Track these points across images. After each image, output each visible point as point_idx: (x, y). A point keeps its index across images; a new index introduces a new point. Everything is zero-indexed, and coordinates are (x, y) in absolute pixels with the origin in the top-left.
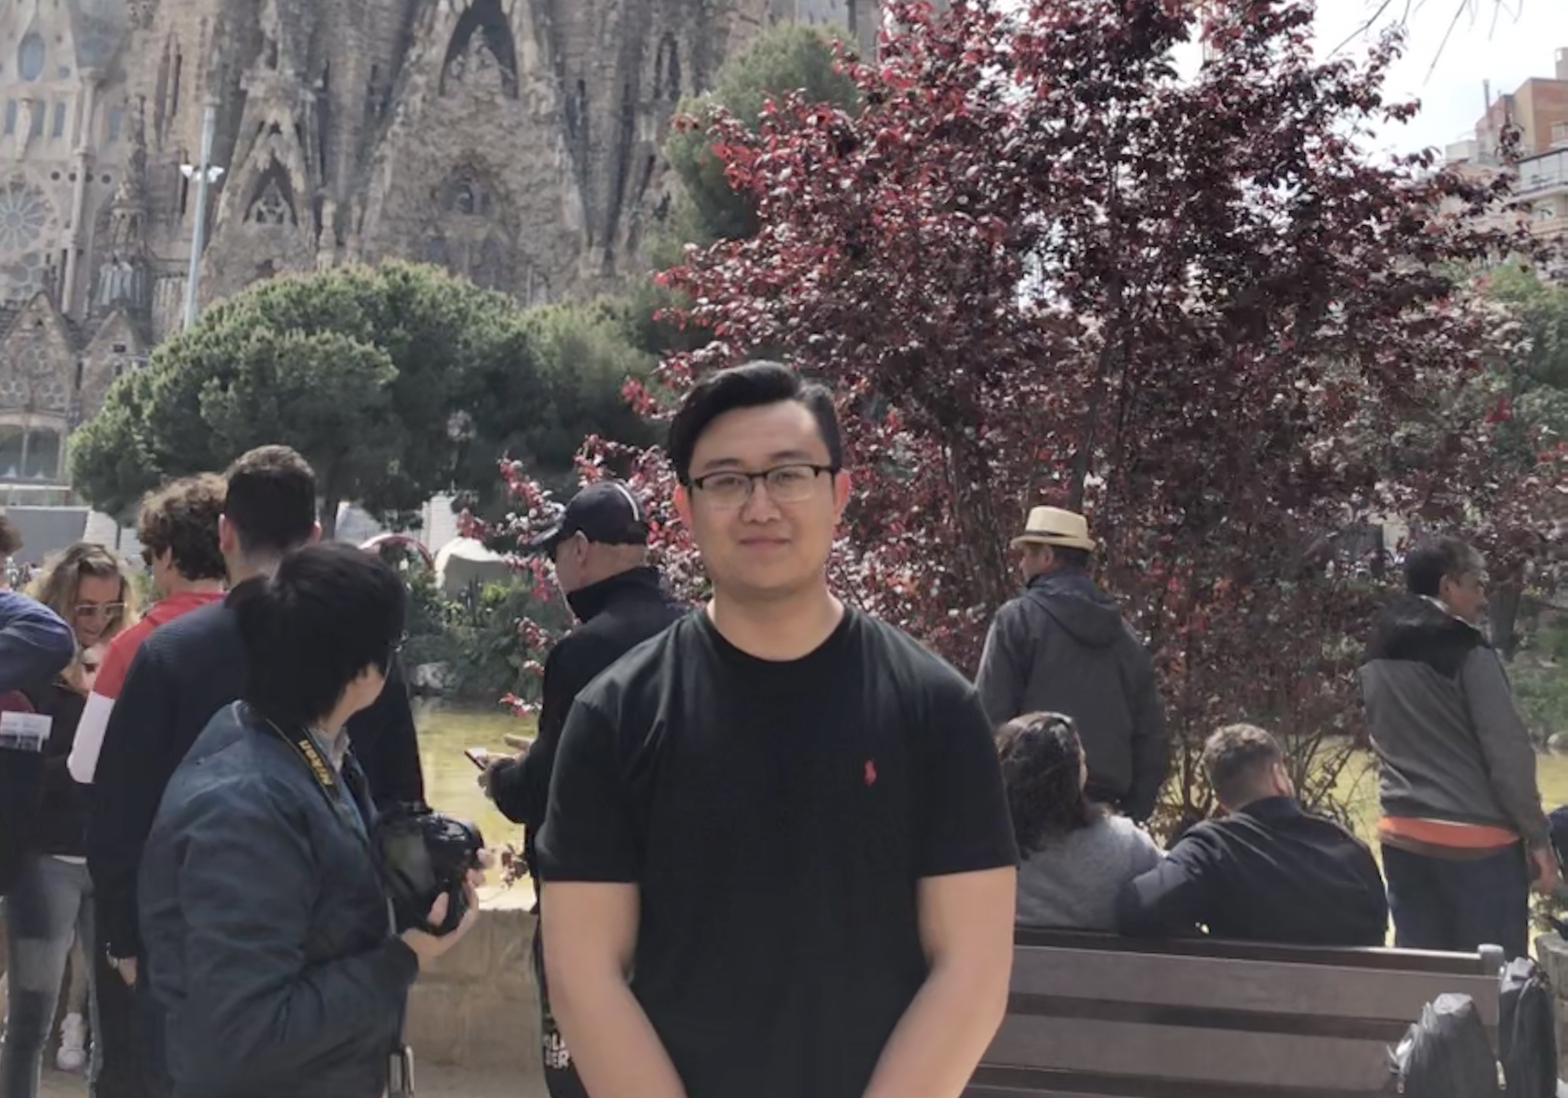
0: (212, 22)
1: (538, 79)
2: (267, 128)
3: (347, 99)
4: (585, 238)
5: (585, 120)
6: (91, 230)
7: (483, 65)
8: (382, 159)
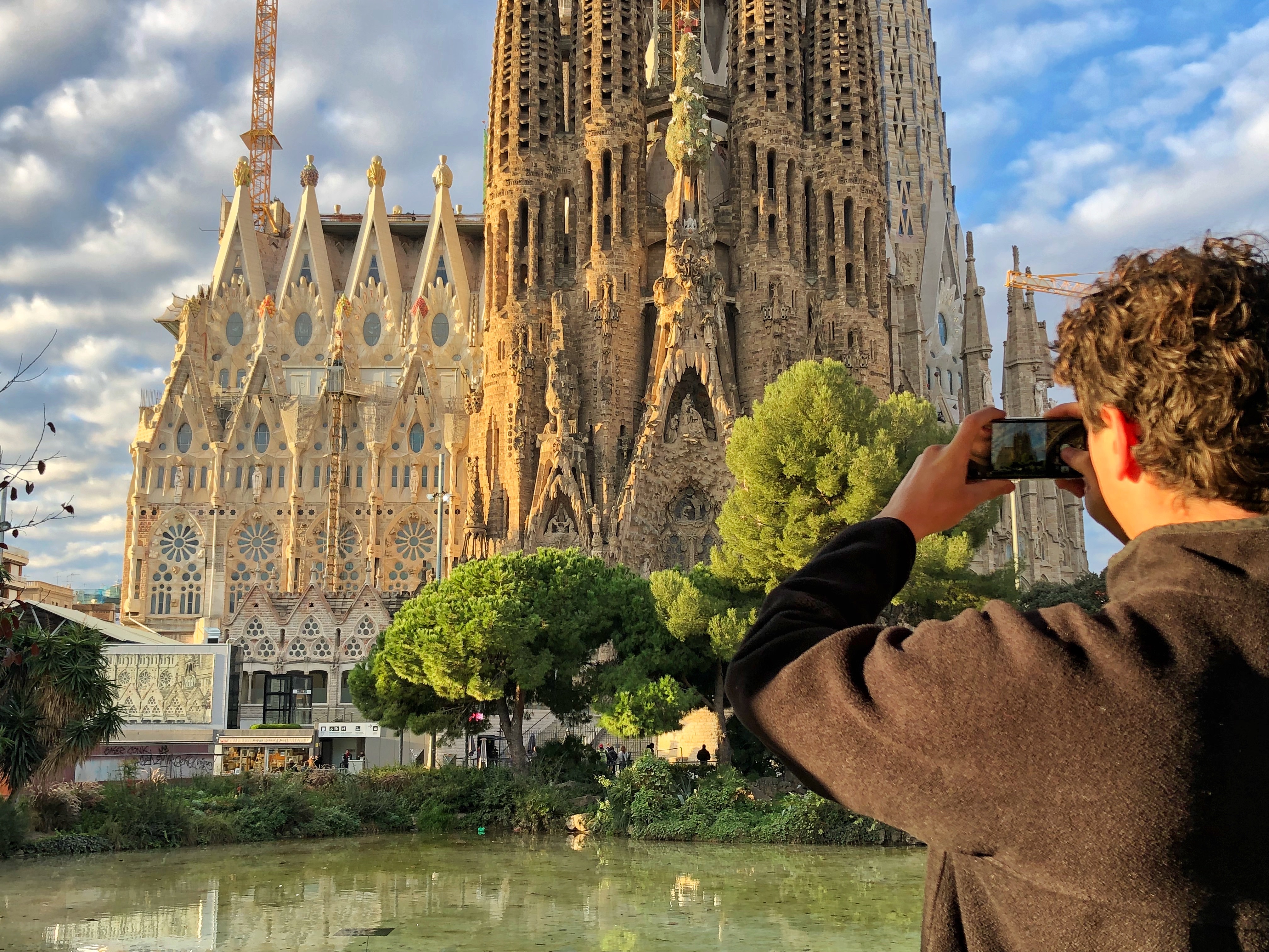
2: (553, 471)
3: (605, 449)
7: (691, 420)
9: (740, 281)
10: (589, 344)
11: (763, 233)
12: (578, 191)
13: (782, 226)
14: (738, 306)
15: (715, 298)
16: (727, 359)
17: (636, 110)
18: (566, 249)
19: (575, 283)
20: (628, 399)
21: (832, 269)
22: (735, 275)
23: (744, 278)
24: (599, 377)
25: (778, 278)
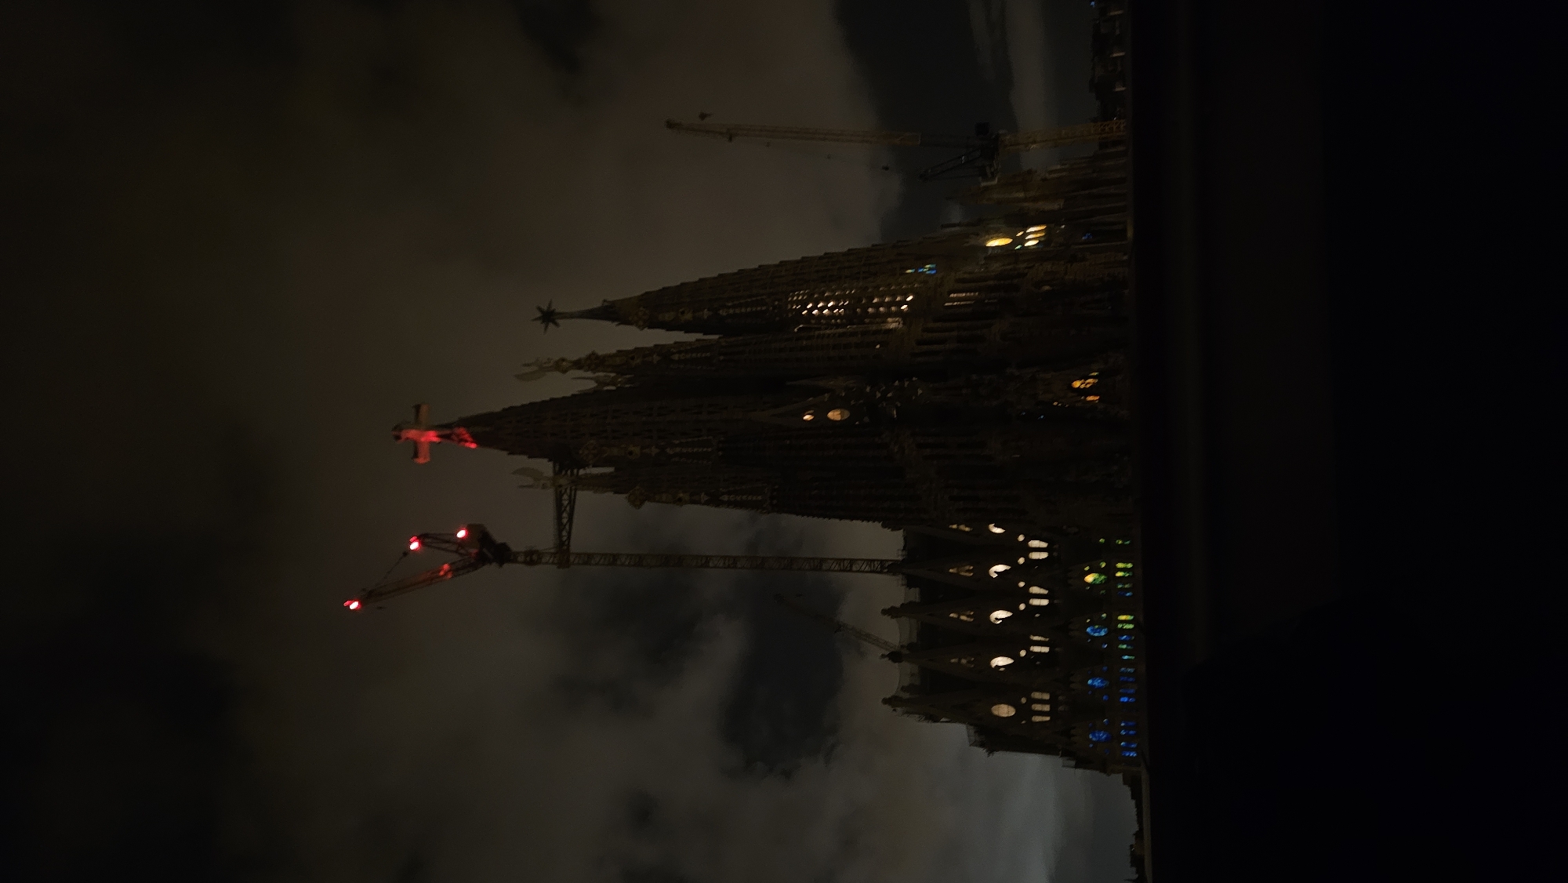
0: (1091, 503)
11: (970, 346)
12: (942, 465)
13: (964, 335)
14: (1017, 361)
17: (887, 428)
18: (981, 471)
19: (1002, 465)
22: (997, 363)
23: (1000, 358)
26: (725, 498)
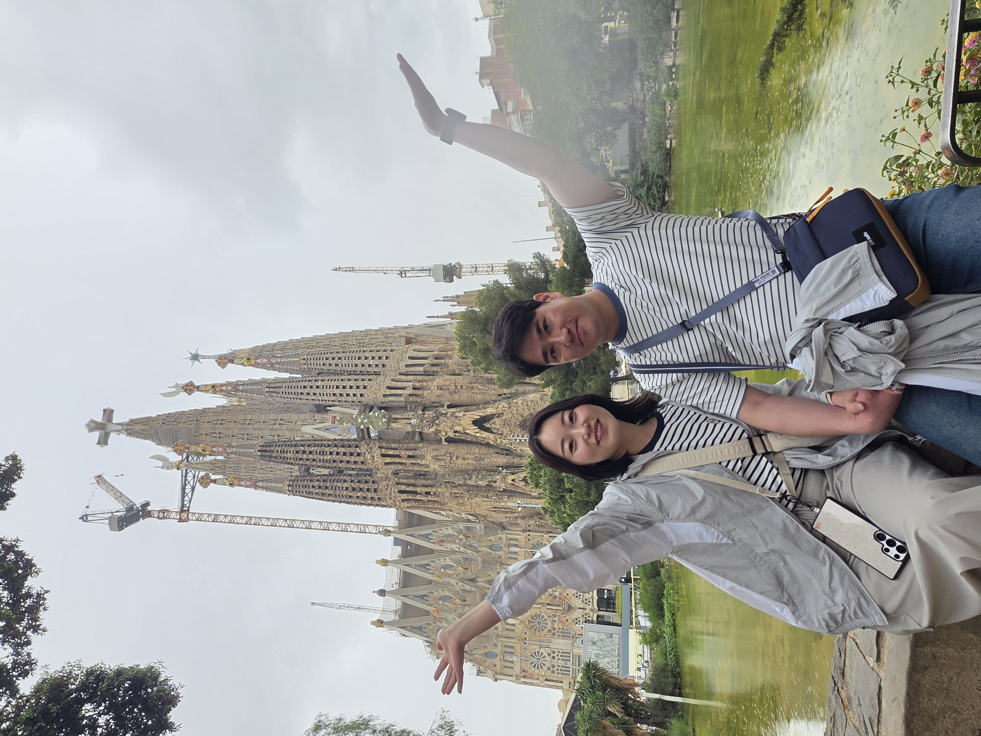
0: (484, 499)
1: (498, 407)
2: (513, 483)
3: (505, 461)
4: (542, 393)
5: (509, 394)
6: (544, 529)
7: (494, 423)
8: (521, 451)
9: (438, 402)
10: (460, 466)
11: (419, 392)
12: (397, 469)
13: (417, 385)
14: (448, 403)
15: (444, 412)
16: (469, 408)
17: (366, 443)
18: (420, 475)
19: (434, 471)
20: (484, 450)
21: (437, 365)
22: (436, 404)
23: (437, 401)
24: (474, 462)
25: (438, 386)
26: (261, 484)
